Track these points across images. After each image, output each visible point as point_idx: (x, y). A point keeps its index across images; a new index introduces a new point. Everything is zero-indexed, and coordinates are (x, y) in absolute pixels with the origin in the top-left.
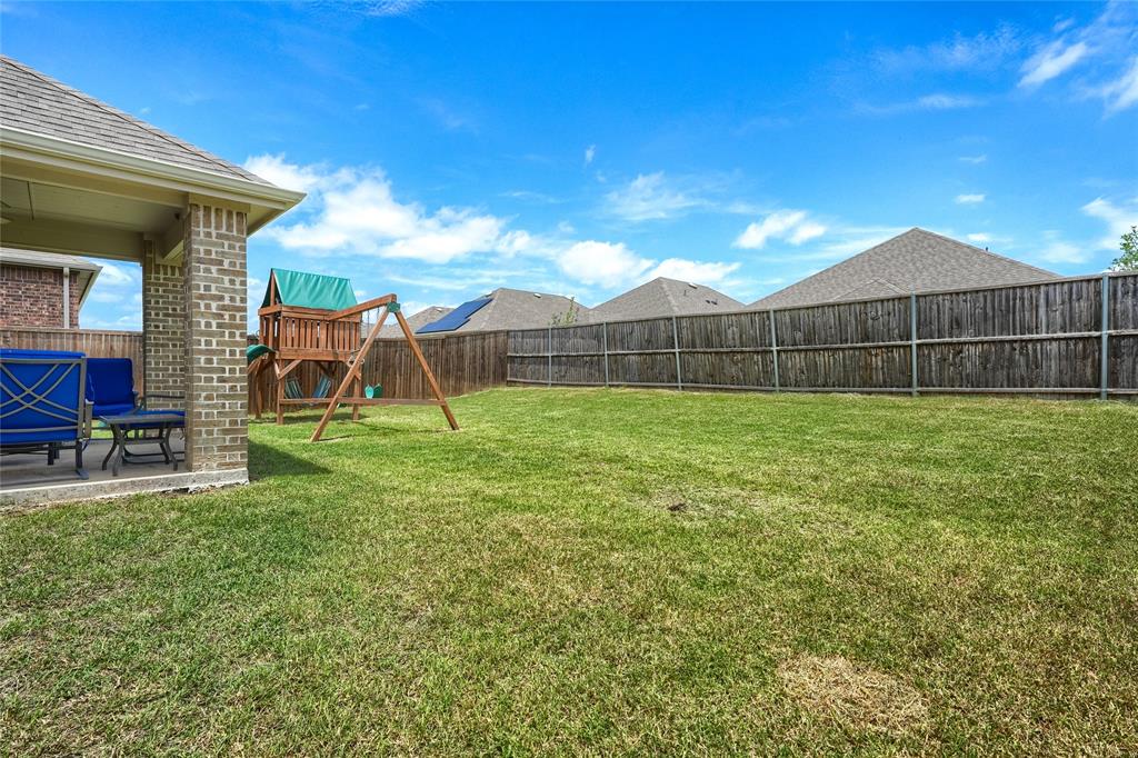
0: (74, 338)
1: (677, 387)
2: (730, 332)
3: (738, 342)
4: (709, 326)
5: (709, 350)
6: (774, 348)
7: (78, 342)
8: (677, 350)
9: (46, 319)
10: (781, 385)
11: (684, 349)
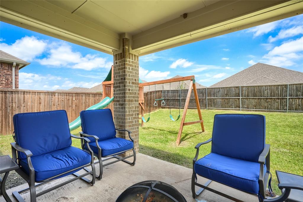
0: (24, 94)
1: (240, 110)
2: (266, 92)
3: (269, 95)
4: (256, 90)
5: (255, 98)
6: (288, 97)
7: (26, 96)
8: (241, 98)
9: (5, 85)
10: (289, 110)
11: (243, 97)
